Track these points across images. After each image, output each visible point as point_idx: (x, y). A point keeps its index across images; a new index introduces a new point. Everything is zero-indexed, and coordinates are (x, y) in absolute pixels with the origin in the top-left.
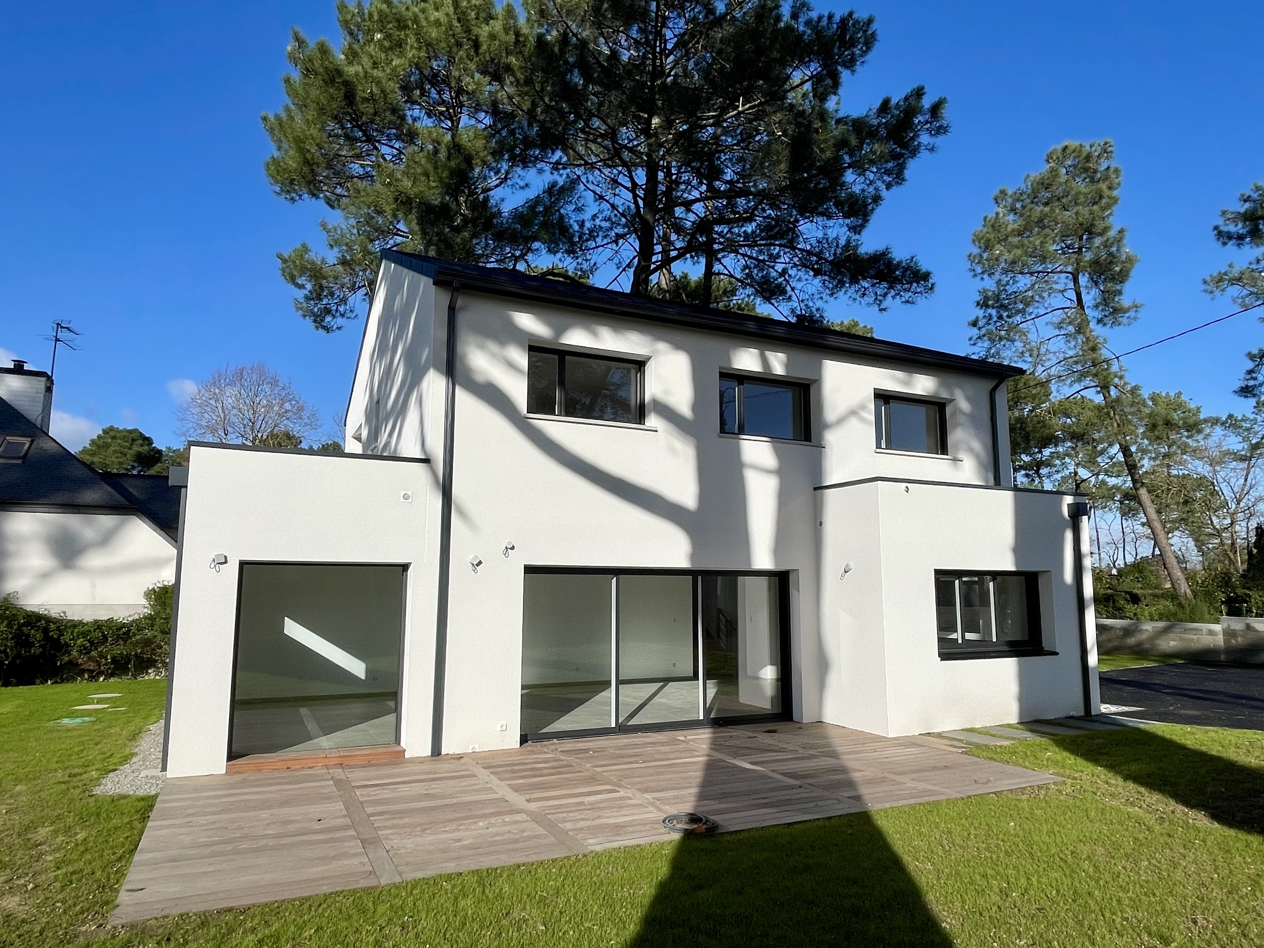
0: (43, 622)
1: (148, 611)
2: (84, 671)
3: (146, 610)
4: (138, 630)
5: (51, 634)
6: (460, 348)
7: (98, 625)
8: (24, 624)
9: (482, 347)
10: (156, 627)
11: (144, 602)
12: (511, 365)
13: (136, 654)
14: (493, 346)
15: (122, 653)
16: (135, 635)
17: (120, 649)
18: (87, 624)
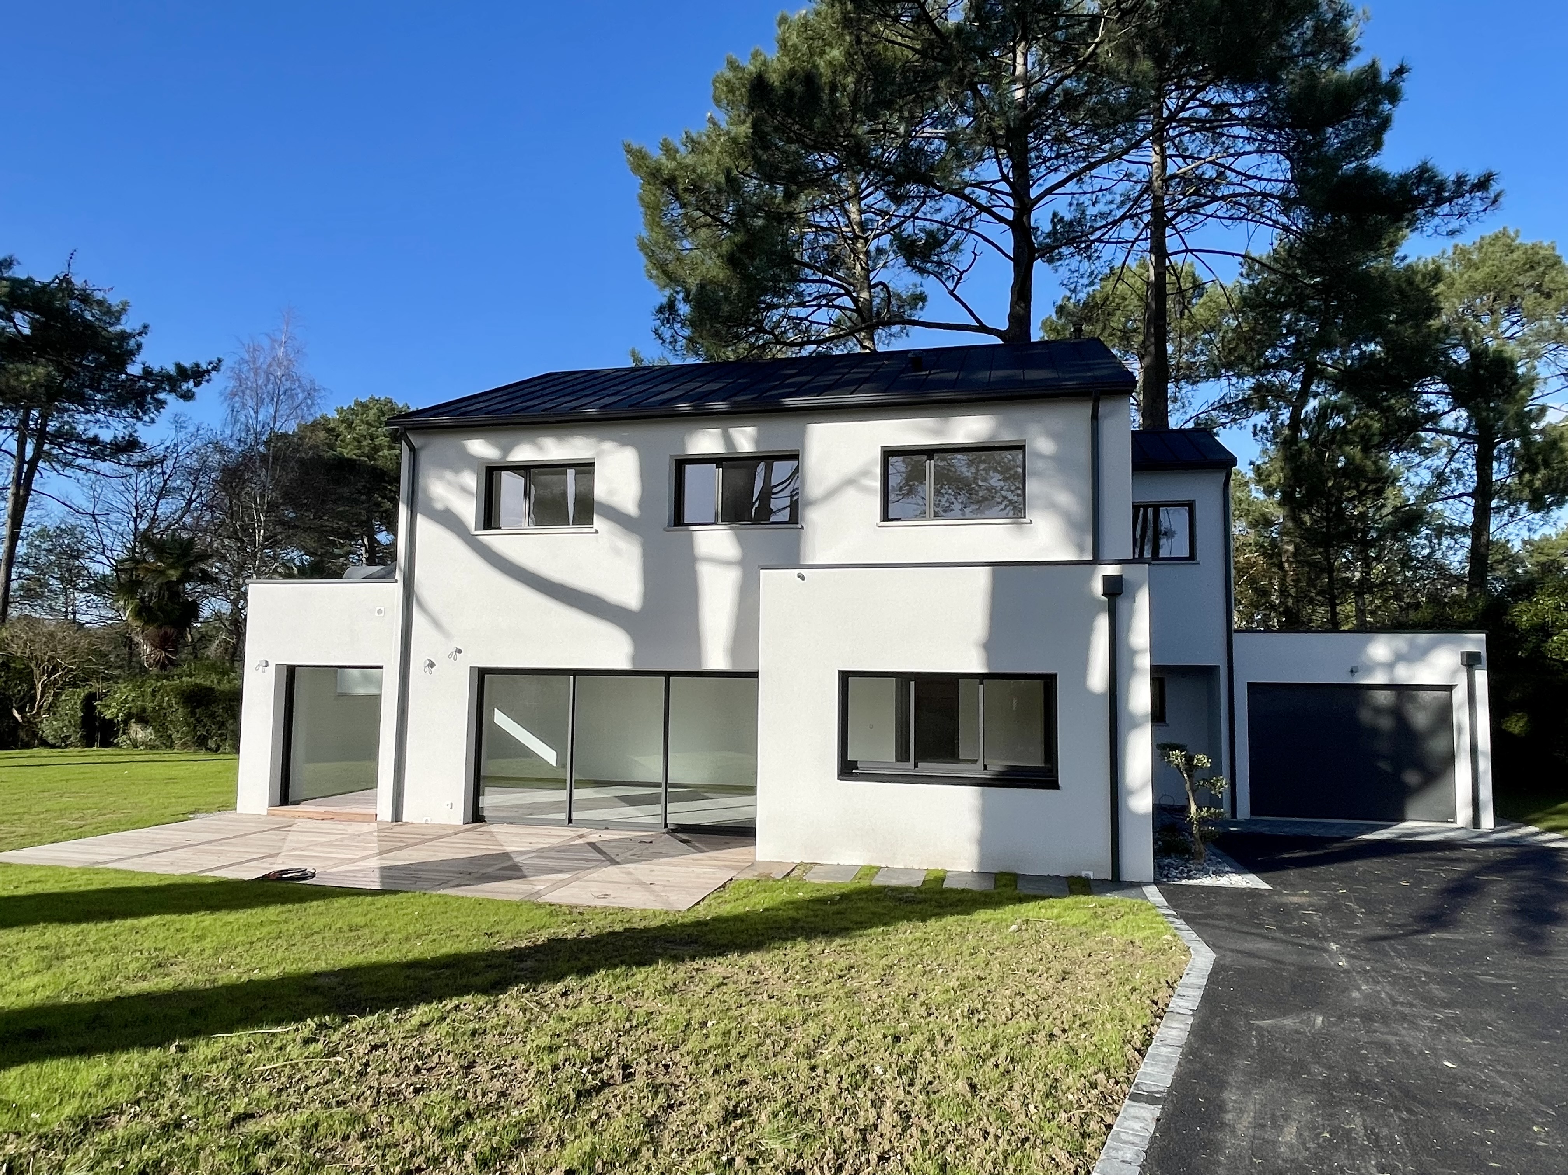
6: (421, 482)
9: (441, 478)
12: (464, 490)
14: (449, 475)
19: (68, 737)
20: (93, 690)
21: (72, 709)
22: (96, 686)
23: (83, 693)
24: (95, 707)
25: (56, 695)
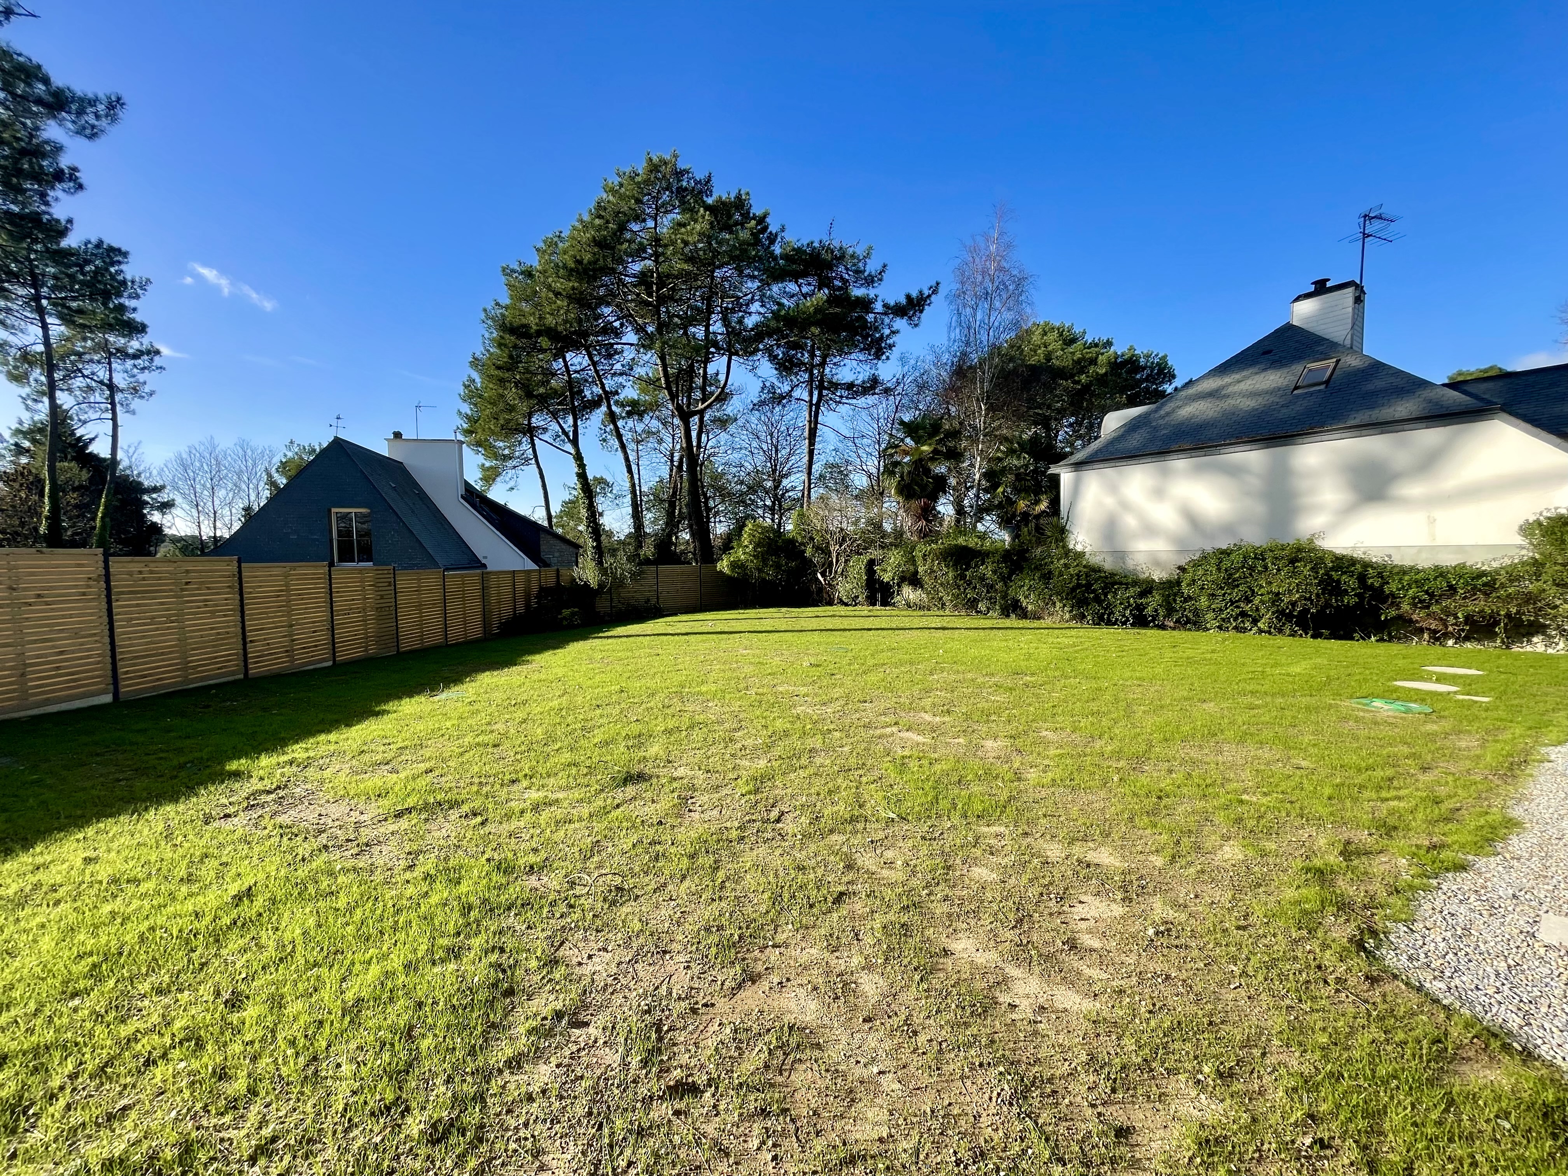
0: (1358, 566)
1: (1527, 554)
2: (1421, 631)
3: (1524, 552)
4: (1511, 581)
5: (1370, 581)
7: (1440, 573)
8: (1332, 569)
10: (1544, 577)
11: (1519, 540)
13: (1508, 615)
15: (1482, 611)
16: (1503, 586)
17: (1479, 605)
18: (1424, 570)
19: (857, 597)
20: (873, 557)
21: (858, 573)
22: (875, 553)
23: (865, 559)
24: (875, 572)
25: (846, 561)
